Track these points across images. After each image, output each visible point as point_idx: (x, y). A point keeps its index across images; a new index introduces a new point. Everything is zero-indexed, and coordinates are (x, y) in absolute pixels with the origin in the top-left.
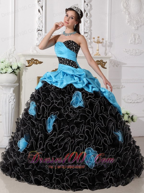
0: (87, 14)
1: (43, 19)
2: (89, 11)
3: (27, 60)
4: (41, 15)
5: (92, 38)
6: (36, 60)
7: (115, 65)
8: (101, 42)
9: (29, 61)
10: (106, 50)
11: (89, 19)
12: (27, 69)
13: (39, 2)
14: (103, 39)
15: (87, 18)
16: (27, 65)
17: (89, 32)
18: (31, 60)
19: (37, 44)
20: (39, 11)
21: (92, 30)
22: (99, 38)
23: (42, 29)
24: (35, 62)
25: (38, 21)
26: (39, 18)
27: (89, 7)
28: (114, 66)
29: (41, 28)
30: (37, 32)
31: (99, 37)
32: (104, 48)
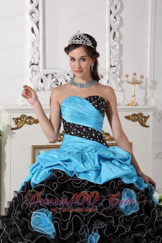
0: (115, 33)
1: (39, 45)
2: (118, 29)
3: (13, 119)
4: (35, 38)
5: (124, 75)
6: (30, 118)
8: (138, 82)
9: (18, 119)
10: (146, 95)
11: (118, 43)
12: (14, 133)
13: (31, 15)
14: (142, 77)
15: (115, 41)
16: (14, 126)
17: (119, 64)
18: (21, 118)
20: (32, 30)
21: (122, 61)
22: (136, 76)
23: (38, 63)
24: (28, 120)
25: (31, 48)
26: (33, 43)
27: (118, 21)
28: (159, 121)
29: (36, 60)
30: (30, 67)
31: (135, 74)
32: (143, 91)
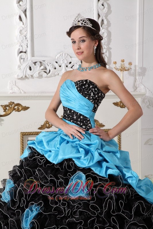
0: (103, 20)
1: (27, 33)
2: (106, 16)
3: (2, 106)
4: (23, 26)
5: (112, 62)
6: (18, 105)
7: (150, 106)
8: (126, 69)
9: (6, 106)
10: (135, 81)
11: (106, 30)
12: (3, 120)
13: (19, 3)
14: (130, 64)
15: (103, 29)
16: (3, 113)
17: (107, 52)
18: (9, 105)
19: (18, 75)
20: (20, 18)
21: (111, 49)
22: (124, 63)
23: (26, 50)
24: (16, 107)
25: (19, 36)
26: (21, 31)
27: (105, 8)
28: (148, 108)
29: (24, 48)
30: (18, 55)
31: (123, 61)
32: (132, 79)
